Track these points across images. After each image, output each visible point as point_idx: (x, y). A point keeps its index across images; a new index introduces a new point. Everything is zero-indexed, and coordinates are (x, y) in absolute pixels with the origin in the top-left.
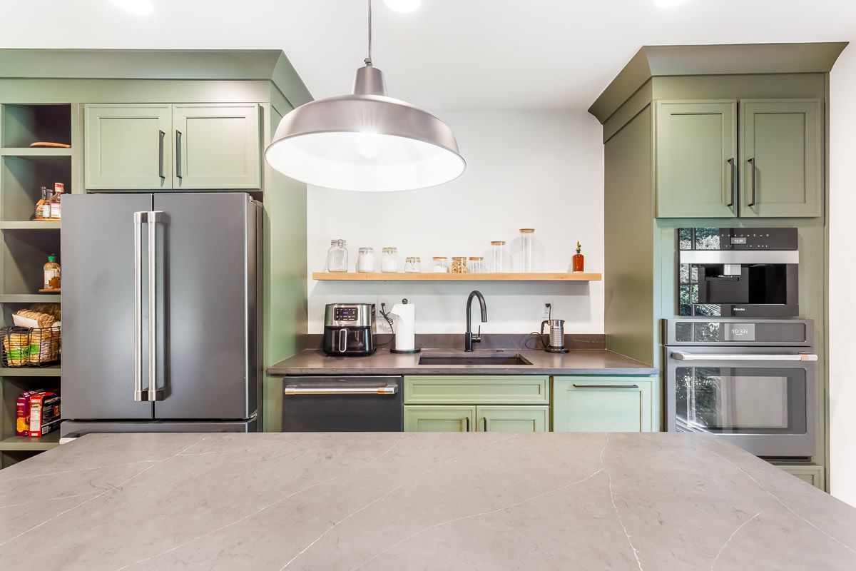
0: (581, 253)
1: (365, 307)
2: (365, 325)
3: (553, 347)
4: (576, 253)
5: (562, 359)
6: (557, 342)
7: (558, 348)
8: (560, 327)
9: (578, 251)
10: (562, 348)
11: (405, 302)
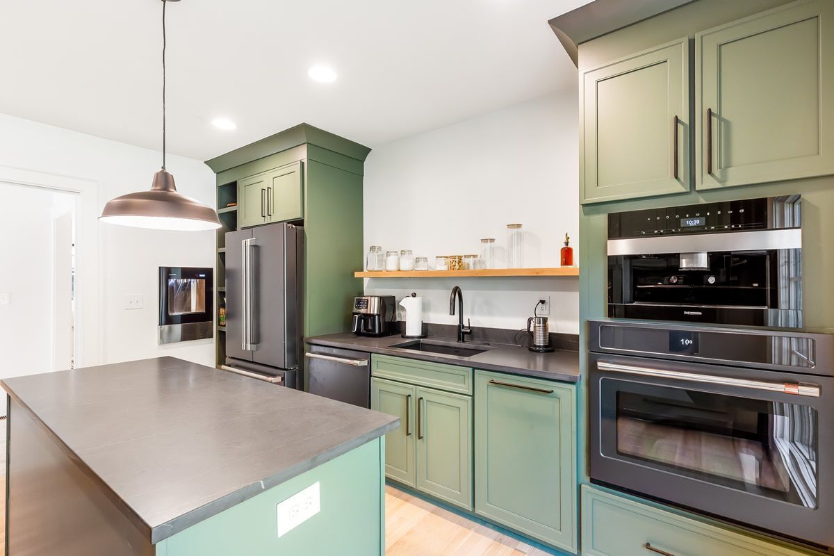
0: (570, 246)
1: (376, 298)
2: (376, 313)
3: (535, 346)
4: (564, 246)
5: (545, 359)
6: (540, 340)
7: (539, 346)
8: (541, 325)
9: (567, 244)
10: (544, 346)
11: (414, 295)
